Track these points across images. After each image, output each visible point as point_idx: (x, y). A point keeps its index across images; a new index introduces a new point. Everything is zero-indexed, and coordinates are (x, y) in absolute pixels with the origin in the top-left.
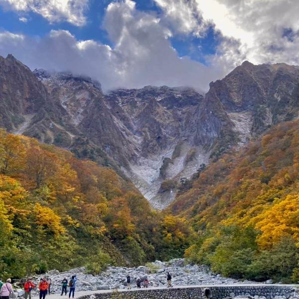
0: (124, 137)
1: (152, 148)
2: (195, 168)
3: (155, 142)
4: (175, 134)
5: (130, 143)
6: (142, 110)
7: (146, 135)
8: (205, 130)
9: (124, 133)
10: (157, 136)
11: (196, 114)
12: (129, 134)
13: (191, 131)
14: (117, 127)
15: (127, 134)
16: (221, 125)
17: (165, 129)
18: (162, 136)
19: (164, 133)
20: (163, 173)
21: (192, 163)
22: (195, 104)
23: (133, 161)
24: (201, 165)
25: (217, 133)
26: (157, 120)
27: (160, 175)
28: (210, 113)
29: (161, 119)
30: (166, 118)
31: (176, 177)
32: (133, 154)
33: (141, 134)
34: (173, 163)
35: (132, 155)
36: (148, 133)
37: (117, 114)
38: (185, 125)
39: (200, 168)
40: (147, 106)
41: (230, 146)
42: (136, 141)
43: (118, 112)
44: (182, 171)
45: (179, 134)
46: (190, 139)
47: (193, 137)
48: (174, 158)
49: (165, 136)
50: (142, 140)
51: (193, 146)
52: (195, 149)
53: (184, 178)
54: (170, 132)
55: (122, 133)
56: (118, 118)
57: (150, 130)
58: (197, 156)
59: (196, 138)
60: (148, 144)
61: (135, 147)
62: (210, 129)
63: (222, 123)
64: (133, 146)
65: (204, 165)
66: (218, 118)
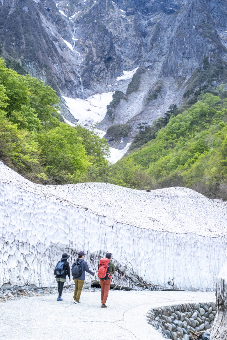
0: (56, 51)
1: (98, 75)
2: (159, 110)
3: (102, 65)
4: (134, 57)
5: (65, 61)
6: (88, 11)
7: (91, 53)
8: (181, 55)
9: (56, 44)
10: (107, 57)
11: (170, 28)
12: (64, 47)
13: (160, 54)
14: (47, 33)
15: (60, 47)
16: (207, 48)
17: (119, 46)
18: (114, 57)
19: (118, 53)
20: (111, 113)
21: (156, 102)
22: (171, 12)
23: (67, 91)
24: (171, 107)
25: (199, 61)
26: (110, 30)
27: (106, 116)
28: (192, 27)
29: (116, 29)
30: (124, 29)
31: (131, 121)
32: (67, 79)
33: (83, 50)
34: (126, 99)
35: (66, 81)
36: (94, 50)
37: (47, 12)
38: (152, 44)
39: (169, 110)
40: (96, 5)
41: (215, 82)
42: (74, 59)
43: (49, 10)
44: (141, 113)
45: (140, 57)
46: (156, 66)
47: (161, 64)
48: (129, 93)
49: (119, 57)
50: (83, 59)
51: (160, 77)
52: (162, 82)
53: (143, 123)
54: (127, 51)
55: (53, 44)
56: (48, 19)
57: (96, 45)
58: (165, 93)
59: (165, 66)
60: (92, 67)
61: (72, 69)
62: (189, 53)
63: (209, 46)
64: (69, 67)
65: (175, 106)
66: (204, 37)
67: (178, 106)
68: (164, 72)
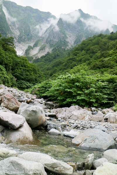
1: (24, 39)
3: (26, 36)
5: (13, 33)
6: (23, 18)
7: (22, 32)
10: (28, 34)
15: (12, 28)
18: (30, 34)
19: (32, 33)
20: (27, 52)
21: (43, 51)
24: (47, 52)
25: (58, 40)
31: (33, 56)
33: (20, 30)
34: (33, 49)
40: (26, 17)
42: (16, 33)
44: (37, 54)
46: (44, 39)
47: (46, 39)
48: (34, 47)
49: (32, 35)
50: (19, 34)
51: (45, 43)
52: (46, 45)
53: (37, 57)
55: (9, 27)
57: (24, 30)
60: (22, 37)
61: (15, 36)
62: (55, 37)
63: (62, 35)
64: (14, 35)
65: (49, 52)
66: (61, 32)
67: (50, 52)
68: (46, 41)
